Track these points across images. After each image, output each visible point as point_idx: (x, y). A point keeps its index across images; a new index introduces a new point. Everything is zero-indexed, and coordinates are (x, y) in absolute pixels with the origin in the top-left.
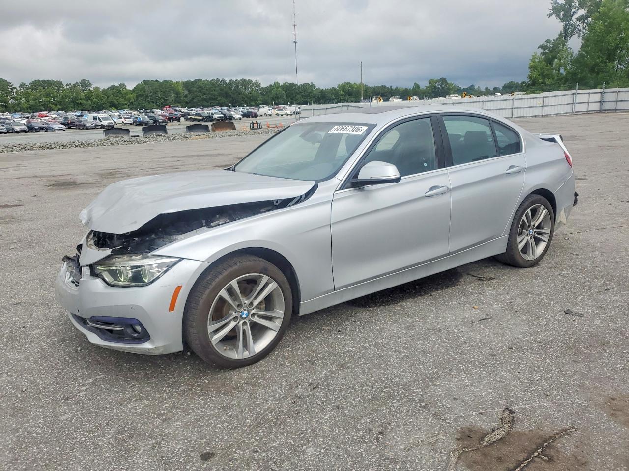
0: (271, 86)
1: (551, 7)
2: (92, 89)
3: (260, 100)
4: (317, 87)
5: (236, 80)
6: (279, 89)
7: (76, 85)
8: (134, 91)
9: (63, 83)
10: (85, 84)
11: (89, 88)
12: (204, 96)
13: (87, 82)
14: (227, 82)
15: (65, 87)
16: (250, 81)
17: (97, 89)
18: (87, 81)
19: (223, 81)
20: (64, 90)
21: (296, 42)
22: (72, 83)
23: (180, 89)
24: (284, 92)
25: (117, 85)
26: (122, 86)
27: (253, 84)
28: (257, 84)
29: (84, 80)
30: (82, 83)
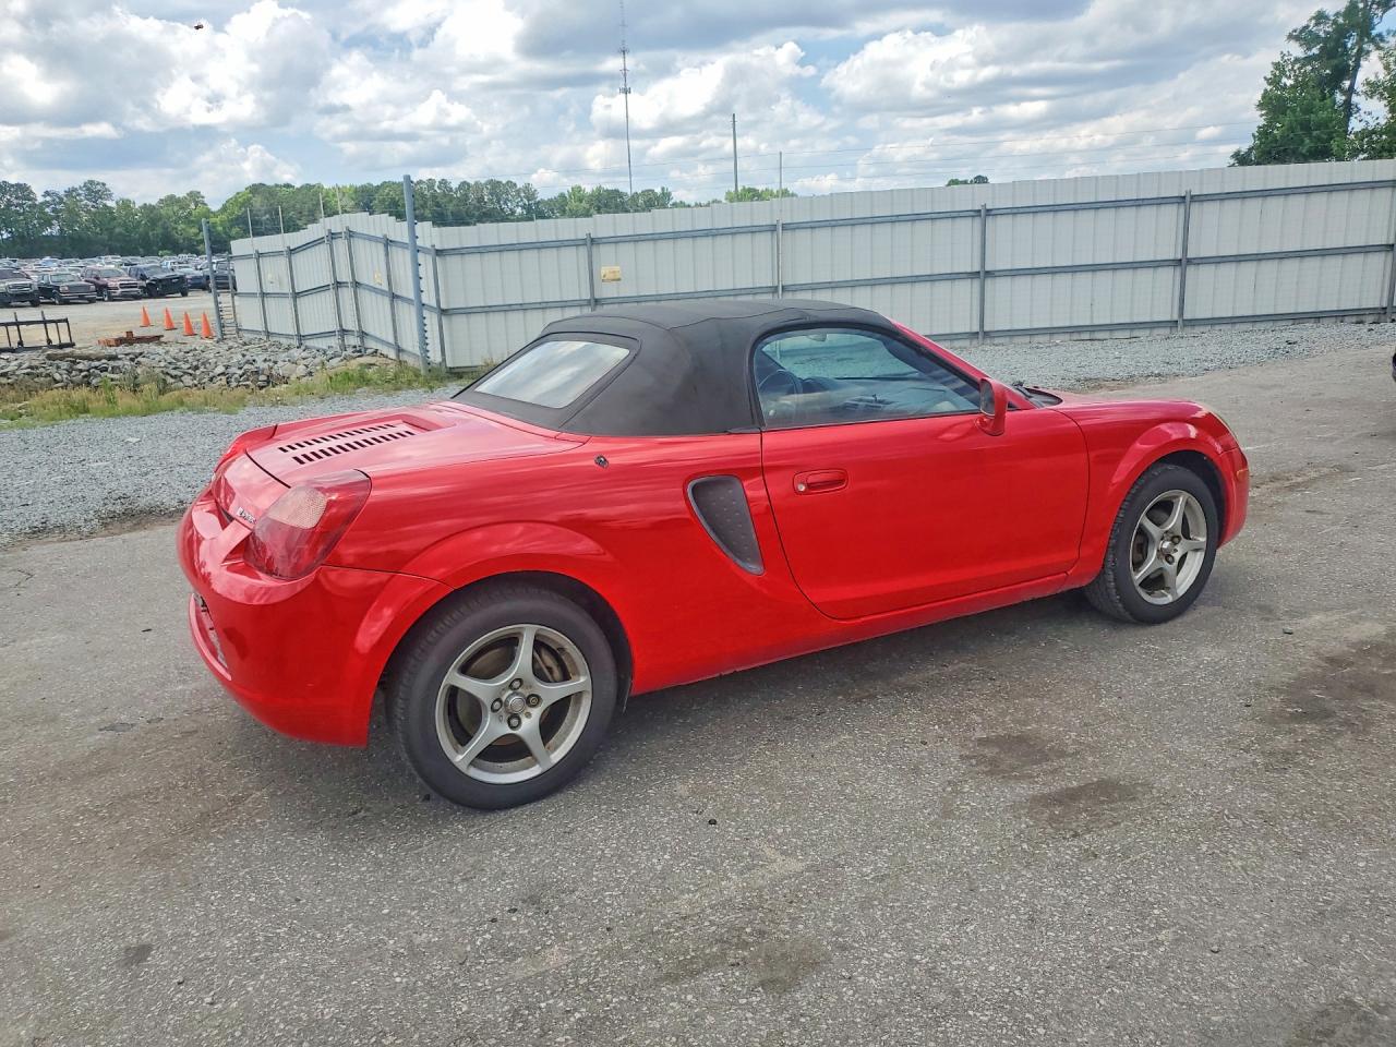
0: (562, 195)
2: (110, 204)
5: (476, 183)
6: (584, 204)
7: (69, 193)
8: (224, 209)
10: (95, 191)
11: (104, 202)
13: (99, 187)
14: (454, 185)
15: (41, 199)
16: (511, 184)
17: (126, 204)
18: (98, 184)
19: (443, 182)
21: (626, 91)
25: (181, 193)
26: (195, 197)
27: (518, 192)
28: (529, 193)
29: (91, 182)
30: (88, 189)
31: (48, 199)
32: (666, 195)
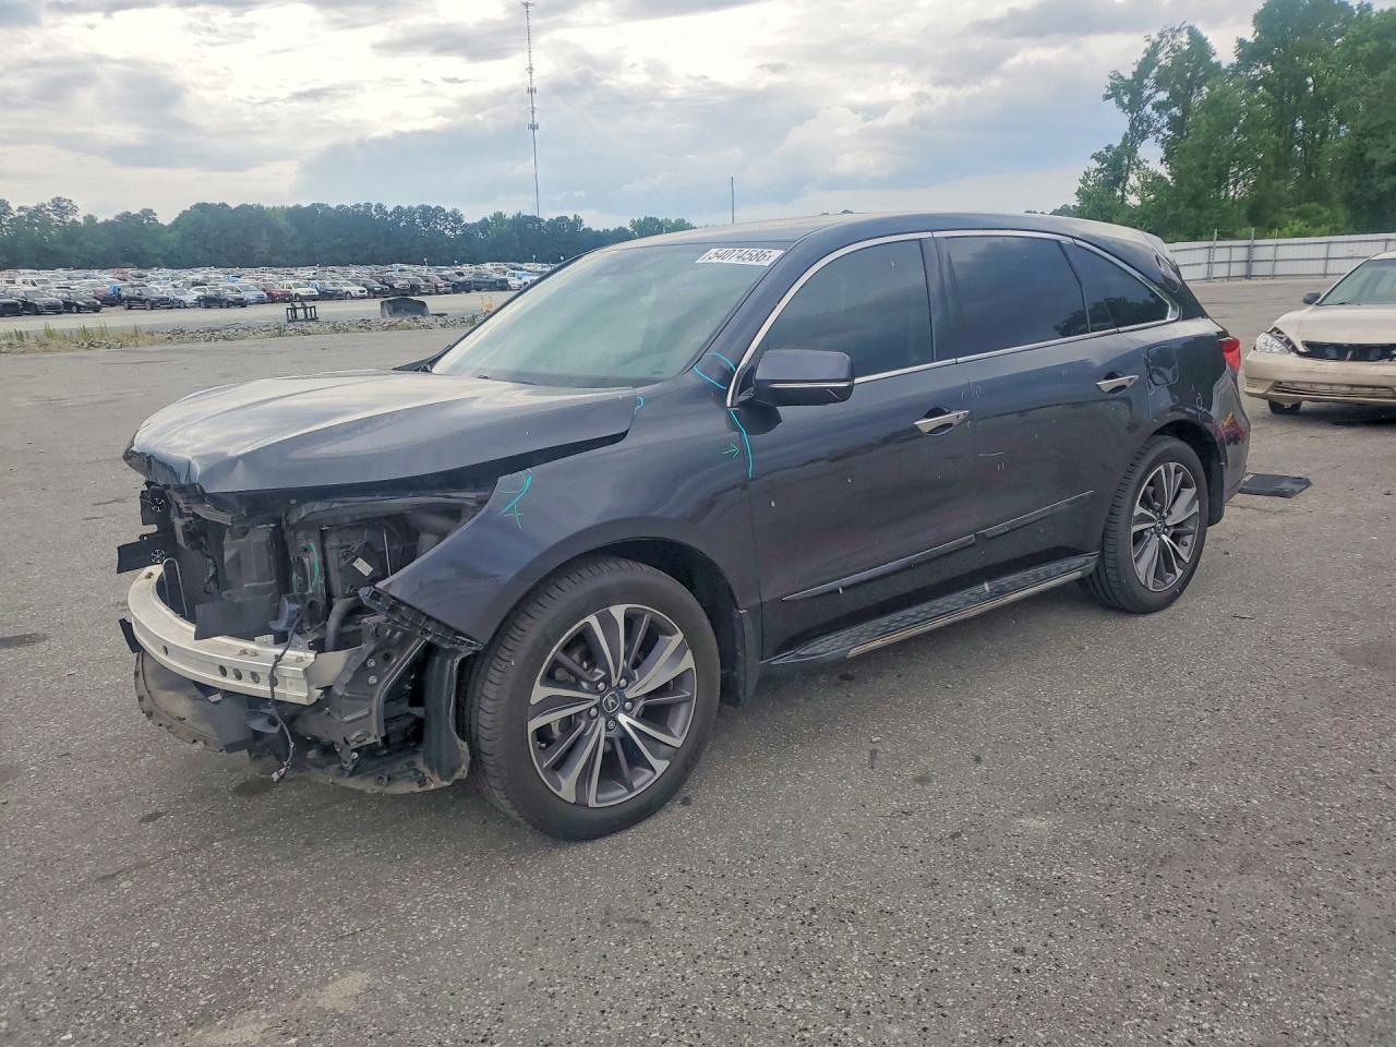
0: (485, 220)
1: (1108, 82)
2: (80, 220)
3: (463, 250)
4: (586, 225)
5: (409, 208)
6: (505, 227)
7: (38, 209)
8: (176, 224)
9: (10, 205)
11: (71, 217)
12: (339, 240)
13: (66, 203)
14: (389, 209)
15: (17, 214)
16: (440, 209)
17: (90, 219)
18: (65, 200)
20: (15, 219)
21: (534, 127)
22: (32, 205)
23: (283, 223)
24: (515, 235)
27: (446, 216)
28: (457, 219)
29: (59, 199)
30: (56, 205)
31: (22, 213)
32: (578, 221)
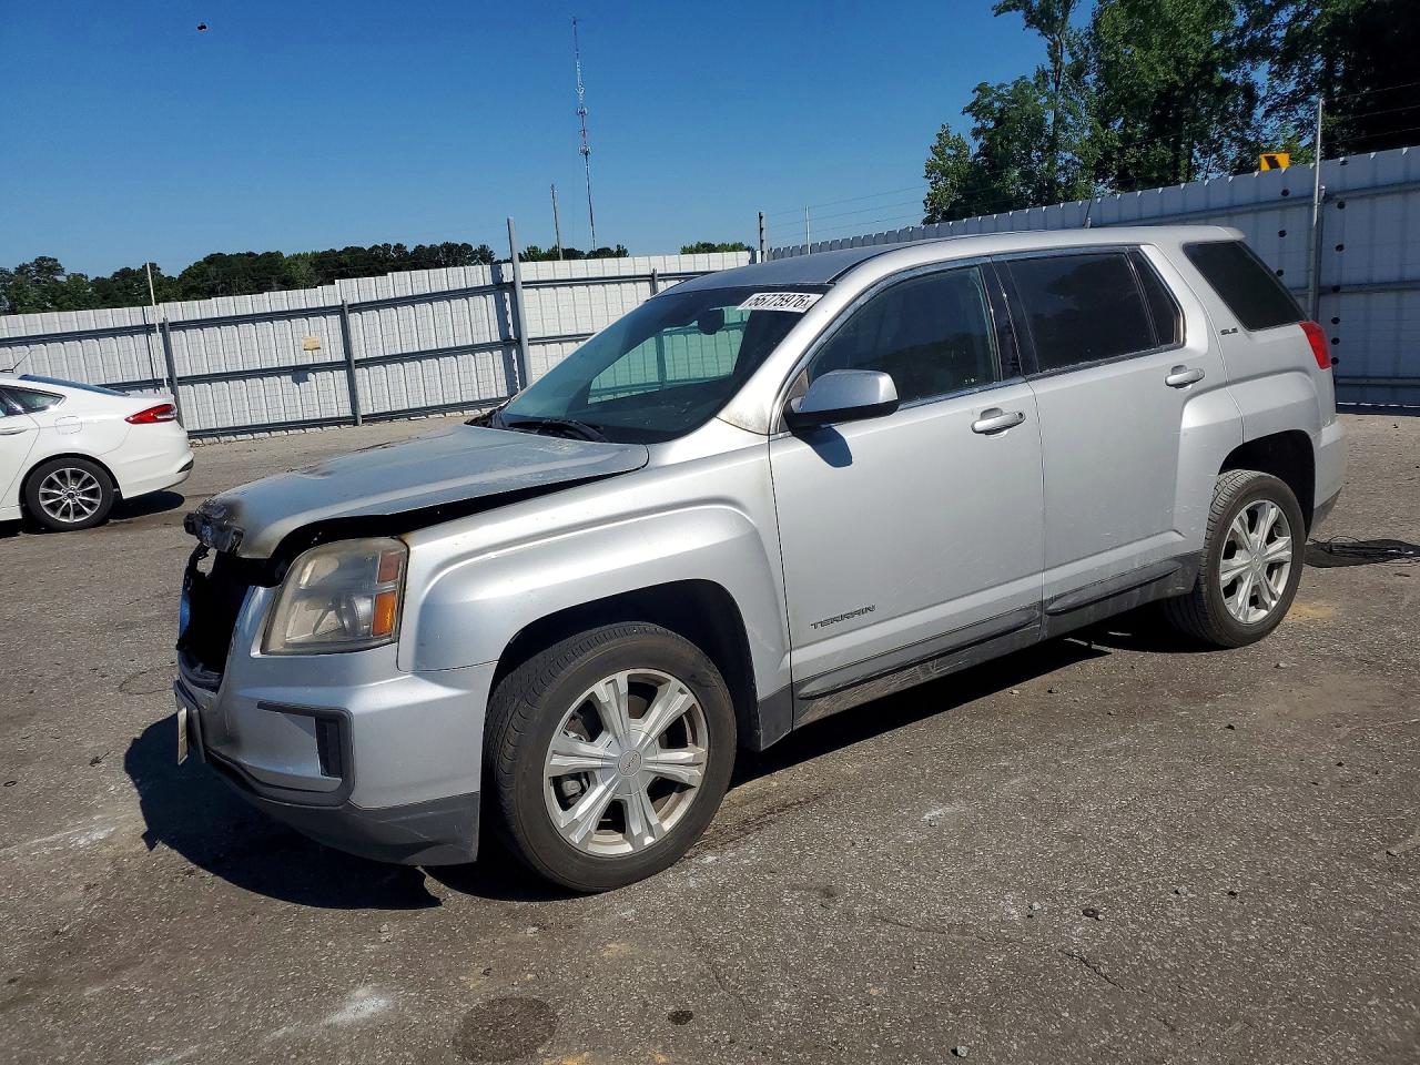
2: (64, 279)
5: (432, 246)
7: (21, 269)
8: (182, 277)
10: (46, 267)
11: (56, 277)
14: (410, 249)
17: (77, 278)
18: (50, 259)
19: (399, 247)
22: (13, 266)
23: (299, 269)
25: (135, 266)
26: (151, 267)
29: (43, 259)
30: (39, 265)
